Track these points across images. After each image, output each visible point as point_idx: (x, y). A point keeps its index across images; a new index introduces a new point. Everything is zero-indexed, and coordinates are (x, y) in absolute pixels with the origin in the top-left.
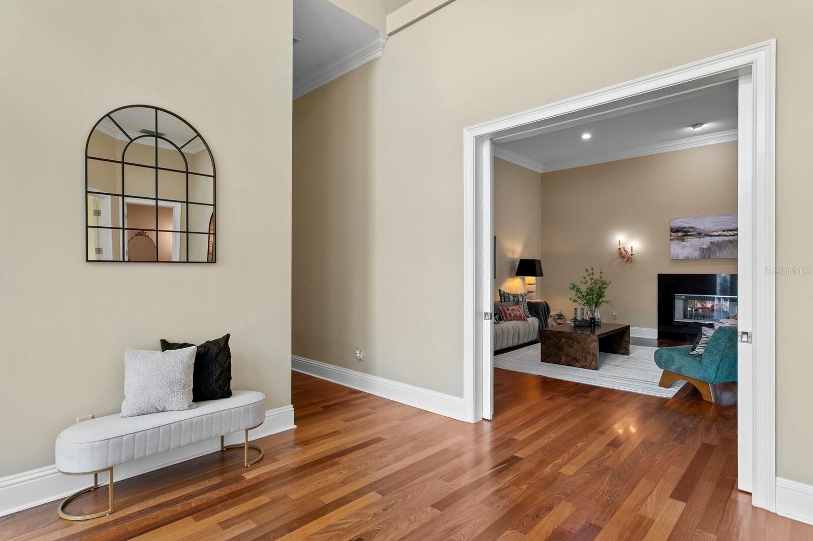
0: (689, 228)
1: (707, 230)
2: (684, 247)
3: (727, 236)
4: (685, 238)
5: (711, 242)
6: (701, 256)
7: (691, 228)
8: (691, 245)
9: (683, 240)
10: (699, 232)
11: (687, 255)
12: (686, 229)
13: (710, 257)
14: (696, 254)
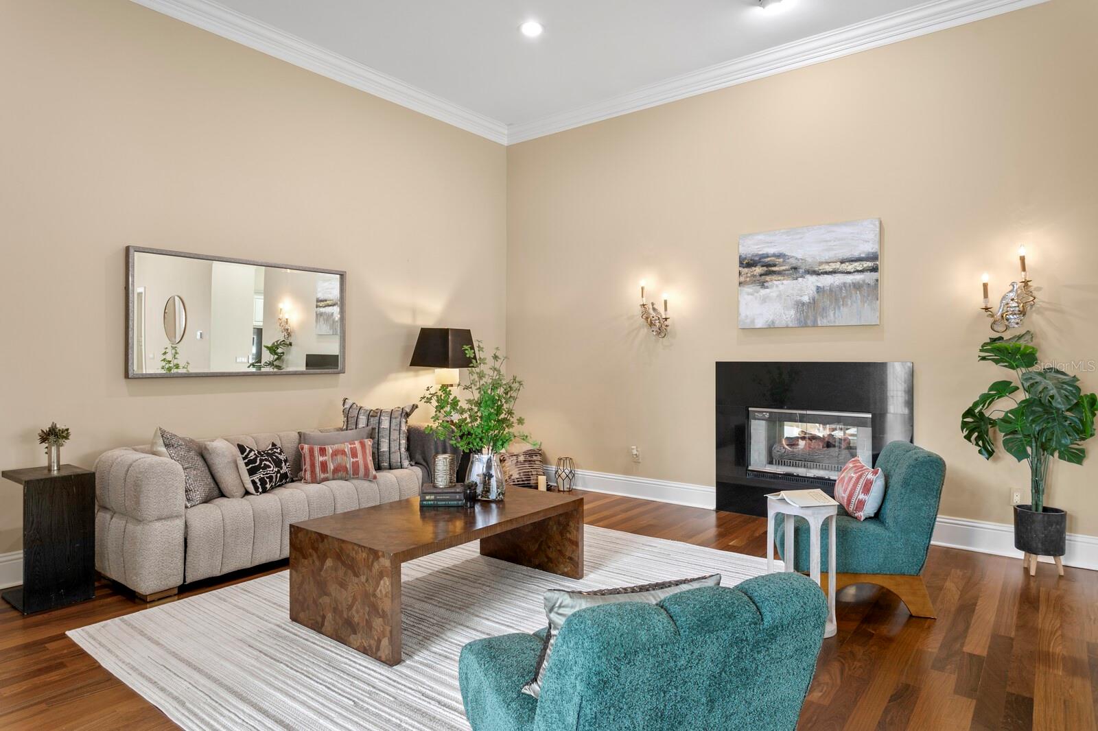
0: (774, 255)
1: (809, 260)
2: (764, 300)
3: (849, 273)
4: (768, 278)
5: (818, 288)
6: (799, 320)
7: (779, 256)
8: (779, 296)
9: (763, 285)
10: (794, 265)
11: (771, 318)
12: (769, 259)
13: (815, 321)
14: (788, 316)
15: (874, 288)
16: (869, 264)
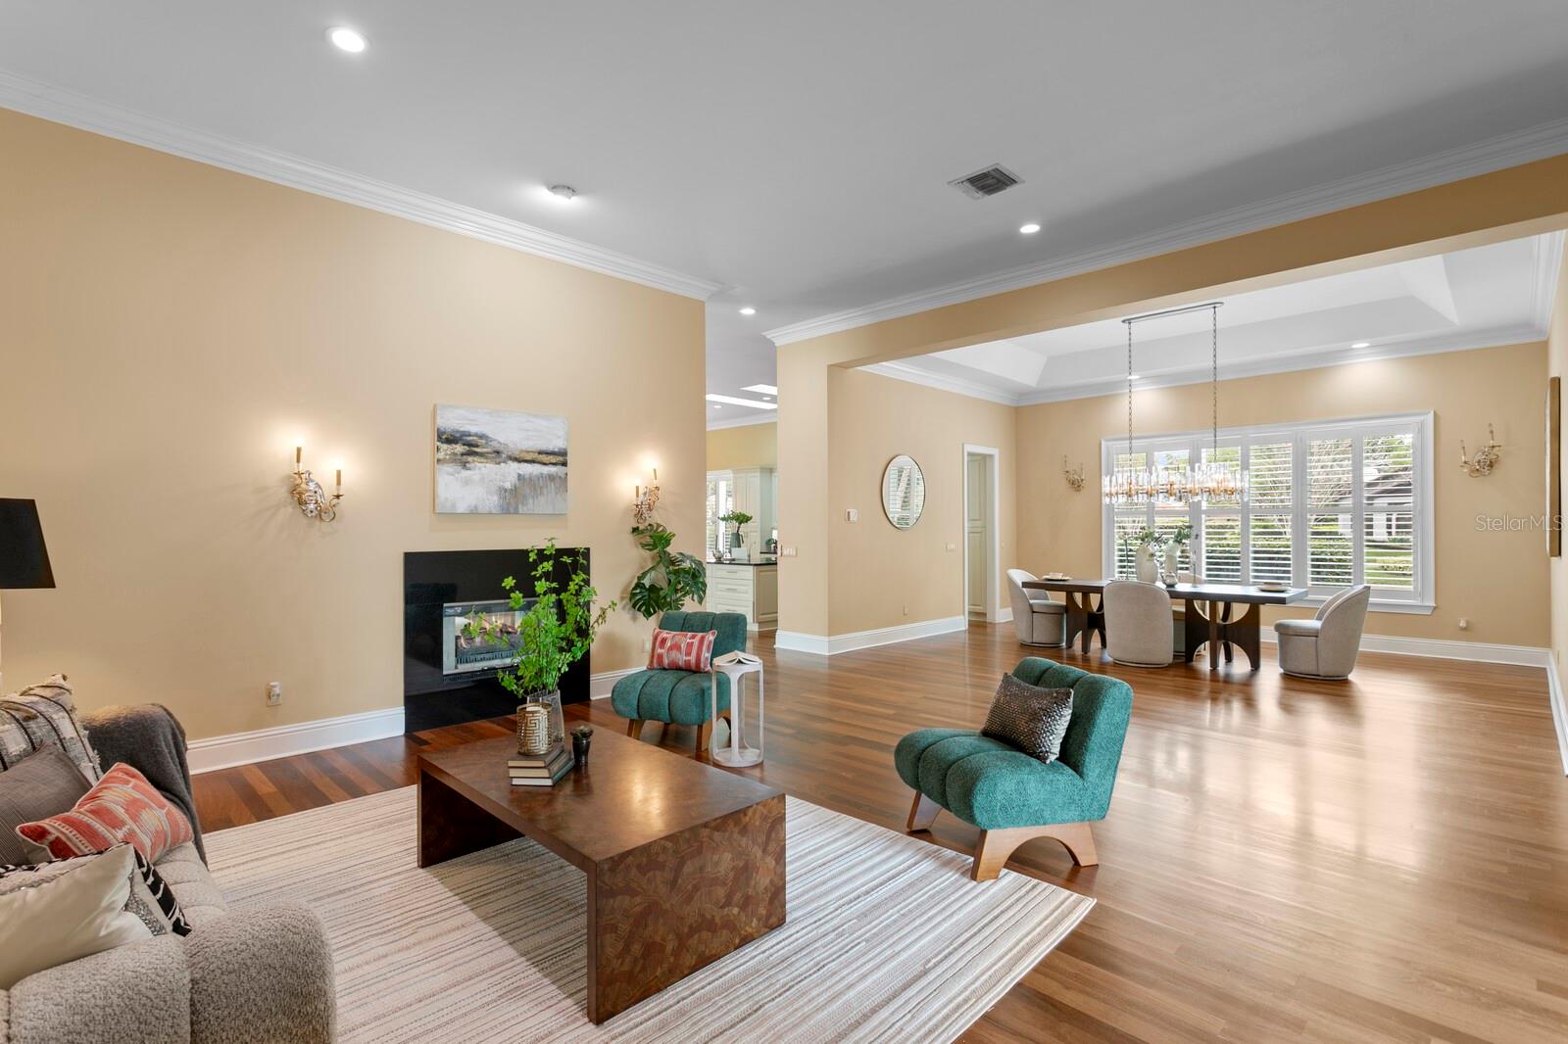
0: (476, 435)
1: (511, 445)
2: (467, 482)
3: (545, 464)
4: (470, 459)
5: (519, 475)
6: (502, 507)
7: (482, 436)
8: (482, 479)
9: (464, 465)
10: (497, 449)
11: (474, 504)
12: (471, 438)
13: (516, 508)
14: (492, 502)
15: (564, 480)
16: (561, 459)
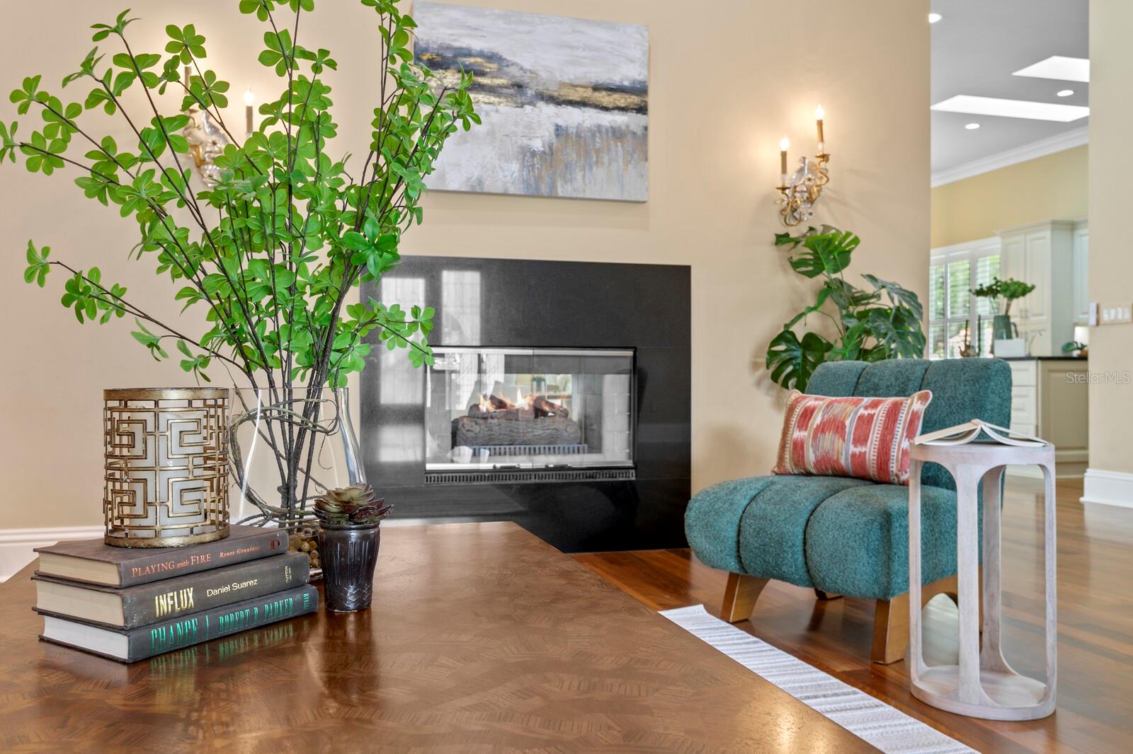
0: (481, 54)
1: (544, 74)
3: (606, 109)
5: (558, 129)
6: (526, 183)
7: (491, 57)
10: (517, 80)
11: (476, 174)
12: (472, 60)
13: (553, 186)
14: (509, 174)
15: (642, 138)
16: (634, 100)
